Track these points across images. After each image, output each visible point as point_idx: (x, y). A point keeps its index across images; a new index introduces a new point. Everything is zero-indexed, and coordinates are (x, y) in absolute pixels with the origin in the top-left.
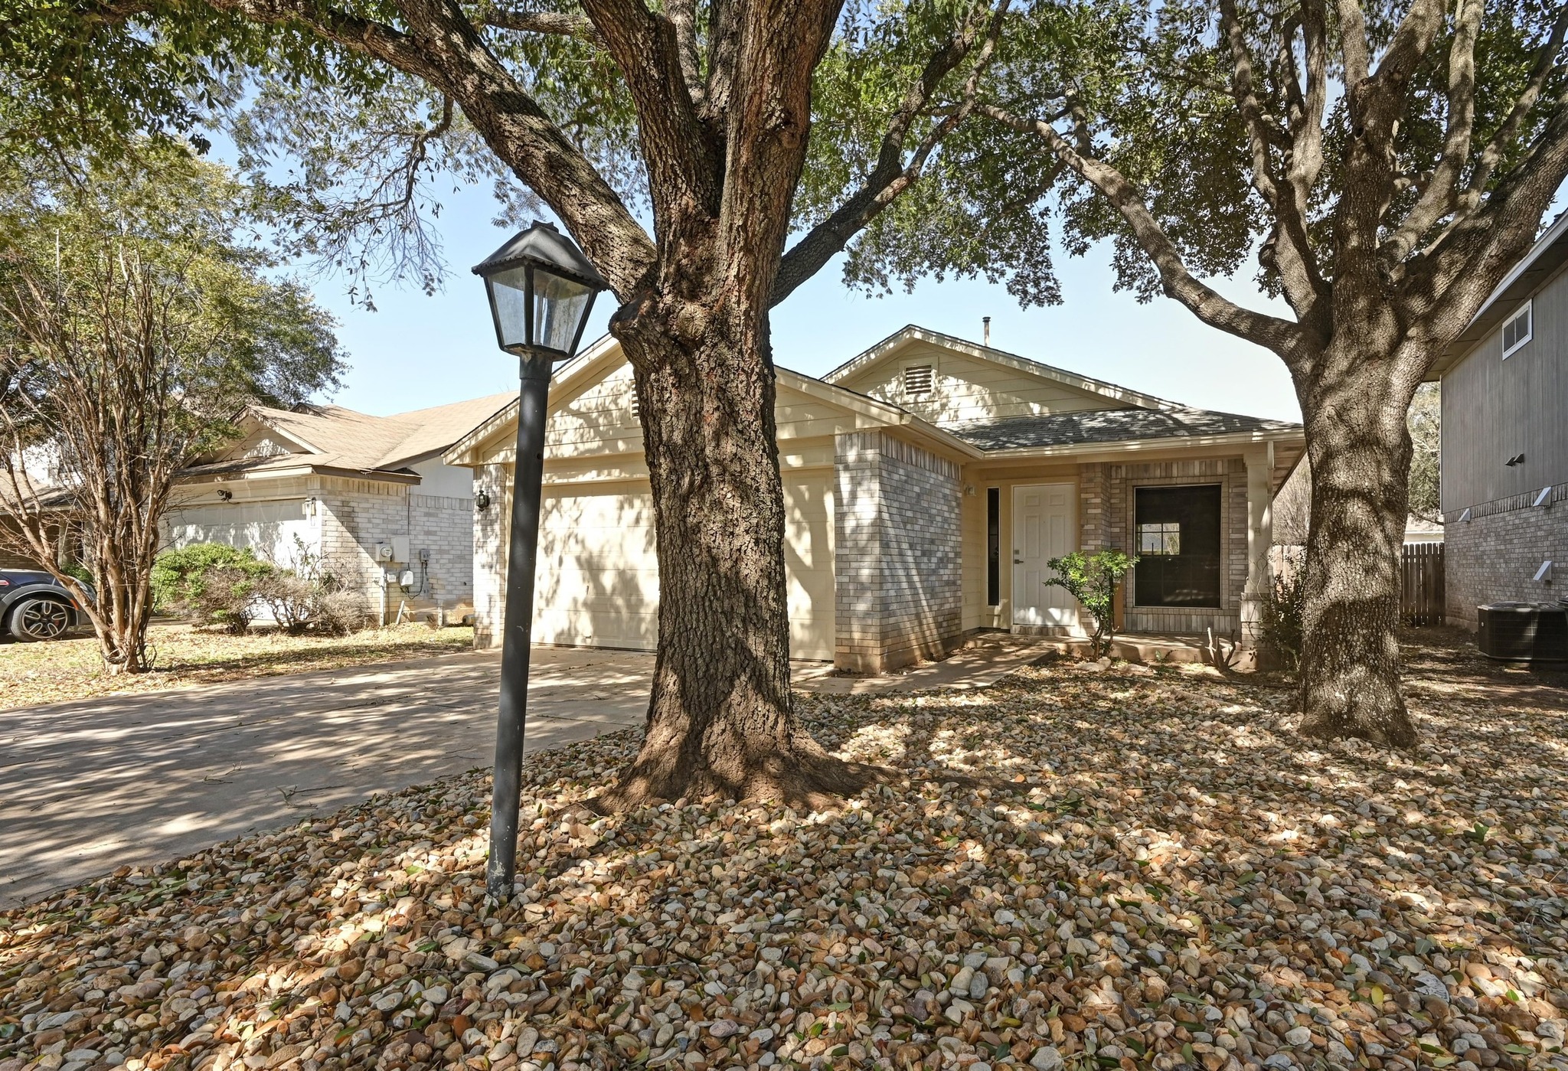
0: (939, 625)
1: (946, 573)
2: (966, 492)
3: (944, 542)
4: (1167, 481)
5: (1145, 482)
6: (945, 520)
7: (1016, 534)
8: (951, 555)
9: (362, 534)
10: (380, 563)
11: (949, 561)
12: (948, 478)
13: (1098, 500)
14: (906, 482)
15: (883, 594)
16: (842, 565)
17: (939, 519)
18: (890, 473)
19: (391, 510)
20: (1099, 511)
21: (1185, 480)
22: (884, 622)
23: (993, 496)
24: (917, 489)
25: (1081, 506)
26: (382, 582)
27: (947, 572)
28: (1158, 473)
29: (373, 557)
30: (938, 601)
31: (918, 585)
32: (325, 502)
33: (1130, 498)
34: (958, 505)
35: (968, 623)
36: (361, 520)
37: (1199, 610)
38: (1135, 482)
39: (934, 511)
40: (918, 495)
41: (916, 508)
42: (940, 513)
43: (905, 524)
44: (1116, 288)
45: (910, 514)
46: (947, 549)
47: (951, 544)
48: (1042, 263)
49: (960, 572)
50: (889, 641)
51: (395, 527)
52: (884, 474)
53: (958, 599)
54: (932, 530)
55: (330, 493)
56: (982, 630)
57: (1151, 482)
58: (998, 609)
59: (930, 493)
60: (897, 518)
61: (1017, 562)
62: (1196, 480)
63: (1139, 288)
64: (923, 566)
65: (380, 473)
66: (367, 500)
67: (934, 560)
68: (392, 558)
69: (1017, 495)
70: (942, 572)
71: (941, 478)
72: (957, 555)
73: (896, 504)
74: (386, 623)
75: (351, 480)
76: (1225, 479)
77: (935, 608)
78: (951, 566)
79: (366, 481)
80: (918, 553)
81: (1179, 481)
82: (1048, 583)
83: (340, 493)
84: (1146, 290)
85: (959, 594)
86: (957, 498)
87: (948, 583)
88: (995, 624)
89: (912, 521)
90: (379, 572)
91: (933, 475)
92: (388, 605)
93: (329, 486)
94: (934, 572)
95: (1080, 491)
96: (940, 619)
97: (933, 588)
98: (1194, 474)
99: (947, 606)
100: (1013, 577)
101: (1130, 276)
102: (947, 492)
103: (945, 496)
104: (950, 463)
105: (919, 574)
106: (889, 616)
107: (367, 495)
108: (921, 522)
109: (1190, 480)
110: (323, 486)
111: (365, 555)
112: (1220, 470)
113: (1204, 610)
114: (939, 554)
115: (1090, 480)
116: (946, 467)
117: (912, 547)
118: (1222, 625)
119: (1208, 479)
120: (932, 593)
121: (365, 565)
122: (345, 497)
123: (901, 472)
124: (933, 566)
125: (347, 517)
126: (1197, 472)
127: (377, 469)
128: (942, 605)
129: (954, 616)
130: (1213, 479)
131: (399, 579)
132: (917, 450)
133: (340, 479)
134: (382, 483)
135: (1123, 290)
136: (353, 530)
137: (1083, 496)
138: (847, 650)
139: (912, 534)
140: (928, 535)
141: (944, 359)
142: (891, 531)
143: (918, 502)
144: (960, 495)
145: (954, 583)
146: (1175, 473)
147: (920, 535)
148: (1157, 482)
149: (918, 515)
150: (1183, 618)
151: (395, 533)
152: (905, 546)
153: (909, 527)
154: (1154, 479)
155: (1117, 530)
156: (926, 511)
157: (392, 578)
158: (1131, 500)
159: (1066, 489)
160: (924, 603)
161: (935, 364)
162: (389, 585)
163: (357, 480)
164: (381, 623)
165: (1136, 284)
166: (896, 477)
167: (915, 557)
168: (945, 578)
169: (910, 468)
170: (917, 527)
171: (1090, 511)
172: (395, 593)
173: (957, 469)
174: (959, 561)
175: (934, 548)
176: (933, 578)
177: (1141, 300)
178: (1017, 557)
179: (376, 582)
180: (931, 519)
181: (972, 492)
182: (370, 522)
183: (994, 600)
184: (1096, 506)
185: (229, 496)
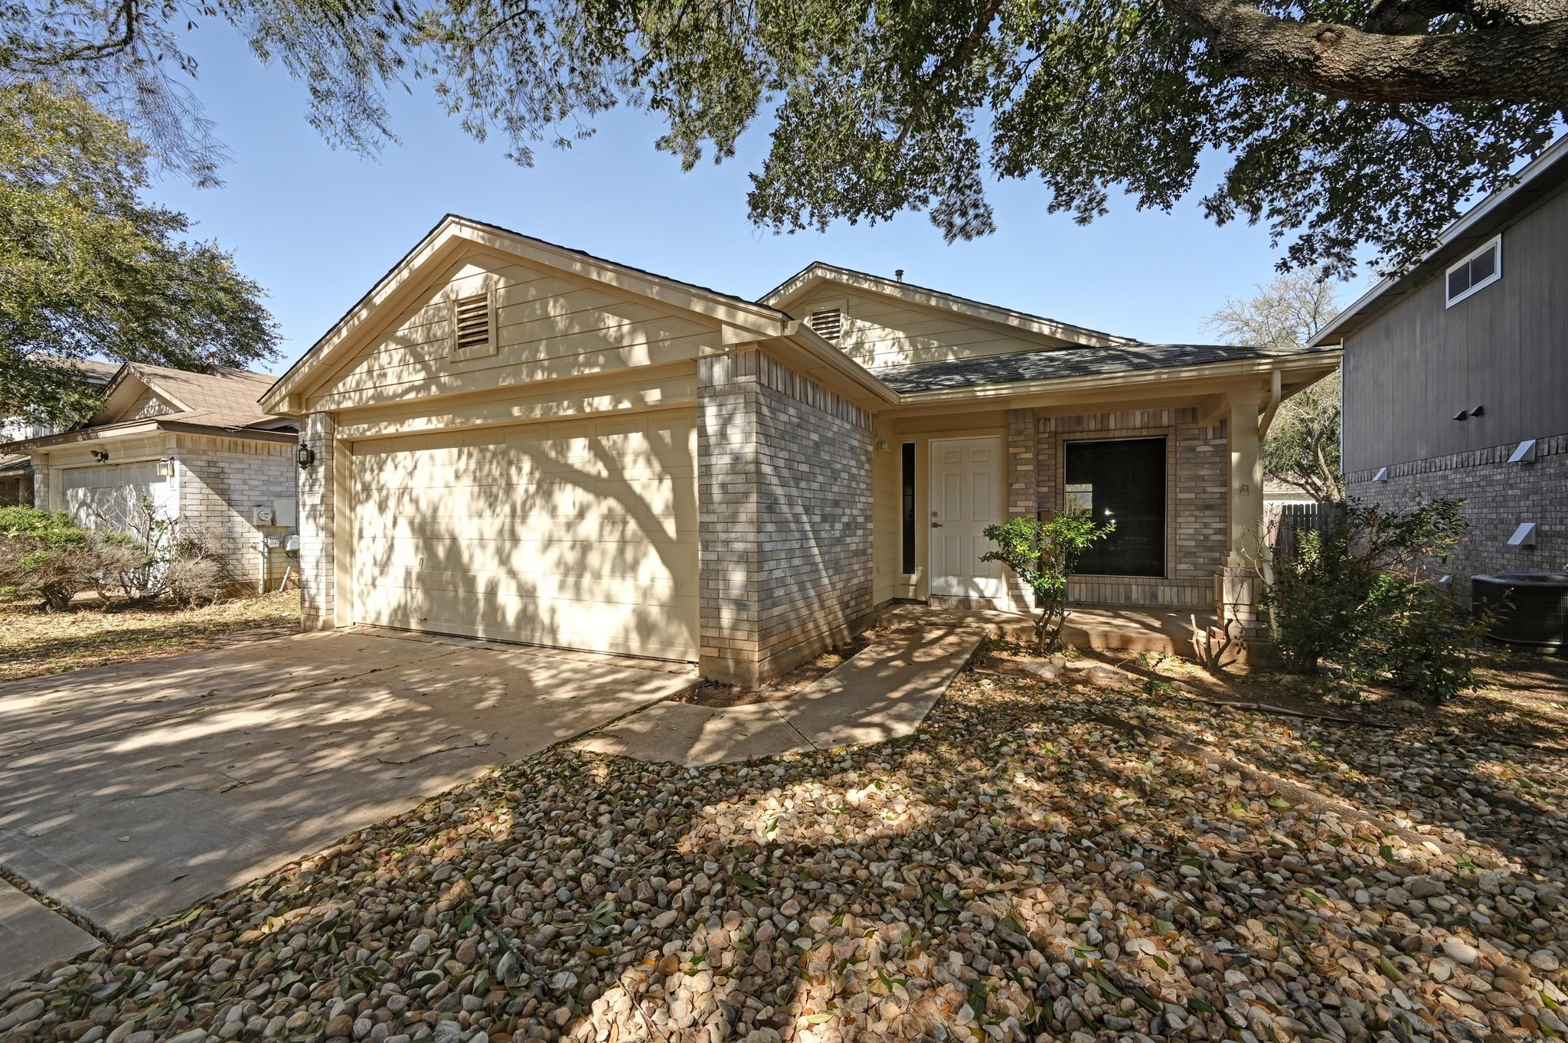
0: (845, 606)
1: (854, 542)
2: (879, 445)
3: (851, 504)
4: (1103, 434)
5: (1078, 436)
6: (853, 477)
7: (933, 496)
8: (861, 519)
9: (235, 497)
10: (258, 527)
11: (858, 526)
12: (856, 427)
13: (1029, 456)
14: (799, 425)
15: (764, 576)
16: (708, 537)
17: (845, 475)
18: (773, 410)
19: (273, 471)
20: (1031, 467)
21: (1124, 433)
22: (765, 615)
23: (909, 451)
24: (815, 437)
25: (1009, 463)
26: (261, 547)
27: (855, 539)
28: (1092, 425)
29: (249, 520)
30: (844, 577)
31: (818, 559)
32: (183, 462)
33: (1060, 453)
34: (869, 460)
35: (880, 597)
36: (234, 481)
37: (1141, 579)
38: (1066, 437)
39: (838, 466)
40: (817, 444)
41: (814, 460)
42: (846, 468)
43: (797, 480)
44: (1051, 209)
45: (804, 468)
46: (855, 512)
47: (860, 506)
48: (970, 187)
49: (871, 538)
50: (774, 640)
51: (278, 489)
52: (765, 411)
53: (868, 571)
54: (836, 489)
55: (190, 452)
56: (897, 602)
57: (1085, 436)
58: (914, 578)
59: (832, 442)
60: (785, 473)
61: (935, 525)
62: (1137, 433)
63: (1078, 207)
64: (823, 535)
65: (251, 430)
66: (241, 461)
67: (838, 526)
68: (273, 521)
69: (935, 451)
70: (848, 540)
71: (848, 426)
72: (868, 519)
73: (784, 454)
74: (267, 590)
75: (219, 439)
76: (1172, 431)
77: (840, 585)
78: (860, 532)
79: (239, 440)
80: (817, 519)
81: (1117, 434)
82: (985, 558)
83: (205, 452)
84: (1086, 210)
85: (870, 564)
86: (867, 452)
87: (857, 553)
88: (911, 595)
89: (809, 477)
90: (258, 537)
91: (838, 422)
92: (270, 571)
93: (188, 444)
94: (839, 541)
95: (1007, 445)
96: (846, 598)
97: (837, 561)
98: (1133, 425)
99: (855, 581)
100: (931, 542)
101: (1068, 195)
102: (855, 443)
103: (852, 448)
104: (859, 410)
105: (818, 546)
106: (774, 605)
107: (241, 455)
108: (821, 479)
109: (1130, 433)
110: (180, 443)
111: (239, 519)
112: (1165, 421)
113: (1146, 579)
114: (845, 519)
115: (1020, 433)
116: (853, 413)
117: (808, 510)
118: (1168, 597)
119: (1152, 432)
120: (835, 566)
121: (238, 529)
122: (211, 456)
123: (792, 411)
124: (838, 534)
125: (215, 480)
126: (1138, 423)
127: (248, 427)
128: (848, 580)
129: (864, 590)
130: (1158, 432)
131: (283, 543)
132: (815, 387)
133: (204, 438)
134: (260, 442)
135: (1060, 212)
136: (223, 492)
137: (1011, 450)
138: (714, 653)
139: (808, 494)
140: (830, 496)
141: (854, 301)
142: (779, 491)
143: (816, 453)
144: (870, 448)
145: (864, 552)
146: (1112, 425)
147: (818, 495)
148: (1092, 435)
149: (817, 470)
150: (1122, 589)
151: (279, 495)
152: (800, 509)
153: (803, 484)
154: (1089, 432)
155: (1045, 490)
156: (828, 465)
157: (274, 543)
158: (1062, 454)
159: (991, 443)
160: (826, 581)
161: (844, 307)
162: (270, 551)
163: (227, 439)
164: (261, 590)
165: (1075, 203)
166: (784, 417)
167: (812, 524)
168: (853, 547)
169: (804, 407)
170: (815, 486)
171: (1020, 468)
172: (278, 560)
173: (867, 417)
174: (870, 526)
175: (838, 511)
176: (838, 549)
177: (1083, 221)
178: (935, 520)
179: (255, 548)
180: (835, 476)
181: (885, 446)
182: (245, 482)
183: (909, 568)
184: (1026, 462)
185: (105, 457)
